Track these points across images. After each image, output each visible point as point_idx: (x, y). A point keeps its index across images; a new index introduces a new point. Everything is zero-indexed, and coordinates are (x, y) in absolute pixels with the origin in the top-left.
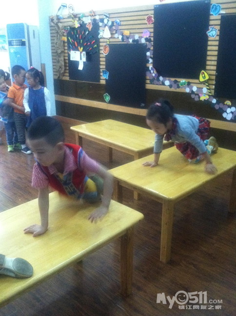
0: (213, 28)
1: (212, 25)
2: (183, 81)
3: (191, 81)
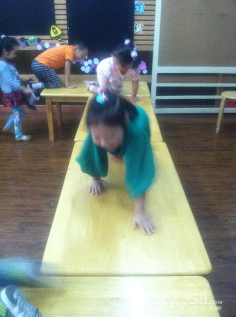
2: (31, 38)
3: (41, 37)
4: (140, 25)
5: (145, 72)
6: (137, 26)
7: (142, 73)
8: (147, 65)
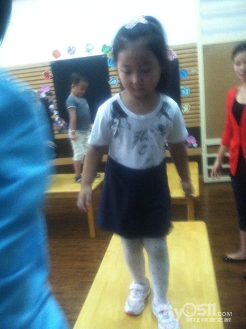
0: (113, 78)
1: (112, 76)
4: (187, 106)
5: (195, 145)
6: (184, 107)
7: (192, 147)
8: (196, 139)
